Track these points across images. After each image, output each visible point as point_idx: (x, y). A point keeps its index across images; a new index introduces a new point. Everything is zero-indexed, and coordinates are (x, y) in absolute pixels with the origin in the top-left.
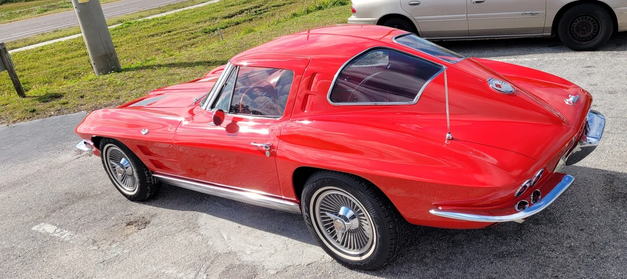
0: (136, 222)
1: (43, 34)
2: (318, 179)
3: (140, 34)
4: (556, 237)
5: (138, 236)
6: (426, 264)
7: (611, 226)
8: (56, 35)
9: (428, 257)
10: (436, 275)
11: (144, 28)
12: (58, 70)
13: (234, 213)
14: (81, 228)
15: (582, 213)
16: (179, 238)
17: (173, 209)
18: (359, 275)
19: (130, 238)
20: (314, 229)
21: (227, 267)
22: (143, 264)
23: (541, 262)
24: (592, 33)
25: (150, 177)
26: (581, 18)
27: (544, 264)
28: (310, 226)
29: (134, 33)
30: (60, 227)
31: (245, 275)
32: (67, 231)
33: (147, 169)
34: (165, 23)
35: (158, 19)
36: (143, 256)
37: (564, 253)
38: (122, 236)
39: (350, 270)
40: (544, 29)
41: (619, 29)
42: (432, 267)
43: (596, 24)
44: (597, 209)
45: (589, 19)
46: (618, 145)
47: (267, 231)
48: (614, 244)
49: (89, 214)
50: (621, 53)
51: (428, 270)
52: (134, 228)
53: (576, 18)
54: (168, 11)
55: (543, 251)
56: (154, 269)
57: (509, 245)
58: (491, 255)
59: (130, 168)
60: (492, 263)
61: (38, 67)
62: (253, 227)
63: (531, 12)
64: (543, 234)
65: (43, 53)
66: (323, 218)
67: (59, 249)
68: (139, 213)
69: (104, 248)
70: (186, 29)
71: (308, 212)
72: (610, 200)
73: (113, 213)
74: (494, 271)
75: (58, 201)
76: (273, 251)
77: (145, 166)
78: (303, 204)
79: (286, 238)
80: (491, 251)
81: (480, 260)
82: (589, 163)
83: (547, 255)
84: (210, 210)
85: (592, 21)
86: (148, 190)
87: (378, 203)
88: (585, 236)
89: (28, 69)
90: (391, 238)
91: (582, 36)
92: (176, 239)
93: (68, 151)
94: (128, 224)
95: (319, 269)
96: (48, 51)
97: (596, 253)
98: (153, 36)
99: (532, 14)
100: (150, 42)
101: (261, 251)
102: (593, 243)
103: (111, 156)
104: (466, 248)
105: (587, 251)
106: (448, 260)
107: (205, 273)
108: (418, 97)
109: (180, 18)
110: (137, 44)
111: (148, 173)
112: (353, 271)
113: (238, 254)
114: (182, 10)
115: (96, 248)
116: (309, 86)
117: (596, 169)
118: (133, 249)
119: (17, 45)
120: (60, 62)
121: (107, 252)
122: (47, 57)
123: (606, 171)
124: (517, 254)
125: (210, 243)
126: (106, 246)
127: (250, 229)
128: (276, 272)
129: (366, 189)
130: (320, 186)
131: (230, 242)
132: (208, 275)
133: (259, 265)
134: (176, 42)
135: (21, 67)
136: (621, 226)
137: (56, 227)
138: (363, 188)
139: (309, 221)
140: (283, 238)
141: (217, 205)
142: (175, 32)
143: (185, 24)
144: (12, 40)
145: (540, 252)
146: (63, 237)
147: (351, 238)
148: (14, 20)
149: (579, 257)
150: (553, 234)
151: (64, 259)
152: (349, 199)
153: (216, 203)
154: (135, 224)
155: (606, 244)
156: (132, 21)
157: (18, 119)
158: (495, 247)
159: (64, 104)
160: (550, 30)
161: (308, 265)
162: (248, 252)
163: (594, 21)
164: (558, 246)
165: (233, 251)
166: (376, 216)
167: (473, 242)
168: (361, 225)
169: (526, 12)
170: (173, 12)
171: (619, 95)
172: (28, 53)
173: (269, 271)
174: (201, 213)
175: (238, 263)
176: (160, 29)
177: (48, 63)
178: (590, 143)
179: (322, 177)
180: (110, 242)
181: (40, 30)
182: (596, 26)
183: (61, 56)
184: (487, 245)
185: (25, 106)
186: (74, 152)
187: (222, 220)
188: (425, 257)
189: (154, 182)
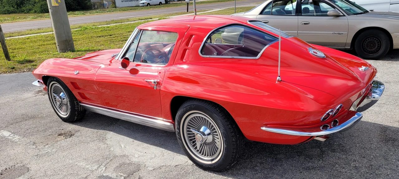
0: (65, 134)
1: (31, 30)
2: (187, 105)
3: (92, 35)
4: (346, 161)
5: (64, 142)
6: (256, 170)
7: (384, 156)
8: (39, 31)
9: (258, 166)
10: (262, 177)
11: (95, 32)
12: (37, 51)
13: (131, 133)
14: (27, 135)
15: (365, 147)
16: (91, 145)
17: (91, 128)
18: (209, 174)
19: (59, 143)
20: (182, 142)
21: (120, 164)
22: (64, 158)
23: (334, 174)
24: (376, 49)
25: (78, 105)
26: (370, 38)
27: (337, 175)
28: (180, 139)
29: (88, 34)
30: (14, 133)
31: (131, 169)
32: (17, 136)
33: (77, 100)
34: (109, 30)
35: (104, 28)
36: (65, 154)
37: (351, 170)
38: (53, 141)
39: (204, 171)
40: (346, 44)
41: (394, 47)
42: (260, 172)
43: (379, 43)
44: (375, 146)
45: (375, 39)
46: (390, 111)
47: (152, 145)
48: (386, 167)
49: (35, 127)
50: (394, 62)
51: (257, 174)
52: (62, 137)
53: (367, 38)
54: (111, 24)
55: (337, 168)
56: (71, 162)
57: (314, 163)
58: (301, 168)
59: (66, 99)
60: (301, 172)
61: (24, 48)
62: (142, 141)
63: (338, 32)
64: (337, 158)
65: (29, 40)
66: (189, 134)
67: (10, 146)
68: (68, 129)
69: (40, 148)
70: (121, 35)
71: (179, 129)
72: (384, 142)
73: (50, 128)
74: (302, 177)
75: (16, 119)
76: (153, 156)
77: (75, 98)
78: (176, 123)
79: (164, 150)
80: (301, 165)
81: (293, 170)
82: (371, 120)
83: (339, 170)
84: (116, 130)
85: (377, 41)
86: (76, 114)
87: (226, 123)
88: (366, 161)
89: (18, 49)
90: (233, 148)
91: (369, 50)
92: (90, 145)
93: (30, 92)
94: (60, 135)
95: (183, 169)
96: (32, 39)
97: (373, 172)
98: (100, 37)
99: (339, 34)
100: (98, 40)
101: (145, 156)
102: (372, 165)
103: (54, 91)
104: (285, 162)
105: (367, 170)
106: (271, 169)
107: (105, 166)
108: (260, 54)
109: (118, 28)
110: (90, 40)
111: (77, 103)
112: (206, 172)
113: (129, 157)
114: (120, 24)
115: (34, 147)
116: (187, 44)
117: (375, 123)
118: (59, 149)
119: (13, 35)
120: (39, 47)
121: (41, 150)
122: (31, 43)
123: (381, 125)
124: (319, 168)
125: (112, 149)
126: (42, 147)
127: (141, 143)
128: (153, 169)
129: (219, 112)
130: (188, 110)
131: (125, 149)
132: (106, 168)
133: (143, 164)
134: (114, 42)
135: (13, 47)
136: (391, 157)
137: (11, 133)
138: (218, 111)
139: (179, 136)
140: (161, 149)
141: (121, 128)
142: (114, 36)
143: (121, 32)
144: (11, 32)
145: (334, 168)
146: (14, 139)
147: (206, 148)
148: (14, 21)
149: (361, 173)
150: (344, 158)
151: (12, 152)
152: (207, 120)
153: (121, 127)
154: (64, 135)
155: (380, 166)
156: (88, 27)
157: (3, 72)
158: (304, 163)
159: (34, 65)
160: (350, 45)
161: (176, 166)
162: (136, 156)
163: (378, 41)
164: (347, 166)
165: (126, 154)
166: (224, 132)
167: (290, 160)
168: (214, 140)
169: (335, 32)
170: (115, 24)
171: (392, 84)
172: (19, 40)
173: (148, 168)
174: (109, 132)
175: (128, 162)
176: (105, 33)
177: (31, 46)
178: (374, 98)
179: (190, 104)
180: (44, 145)
181: (30, 28)
182: (379, 44)
183: (40, 43)
184: (299, 162)
185: (9, 65)
186: (34, 92)
187: (122, 136)
188: (256, 166)
189: (81, 110)
